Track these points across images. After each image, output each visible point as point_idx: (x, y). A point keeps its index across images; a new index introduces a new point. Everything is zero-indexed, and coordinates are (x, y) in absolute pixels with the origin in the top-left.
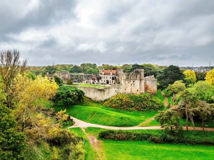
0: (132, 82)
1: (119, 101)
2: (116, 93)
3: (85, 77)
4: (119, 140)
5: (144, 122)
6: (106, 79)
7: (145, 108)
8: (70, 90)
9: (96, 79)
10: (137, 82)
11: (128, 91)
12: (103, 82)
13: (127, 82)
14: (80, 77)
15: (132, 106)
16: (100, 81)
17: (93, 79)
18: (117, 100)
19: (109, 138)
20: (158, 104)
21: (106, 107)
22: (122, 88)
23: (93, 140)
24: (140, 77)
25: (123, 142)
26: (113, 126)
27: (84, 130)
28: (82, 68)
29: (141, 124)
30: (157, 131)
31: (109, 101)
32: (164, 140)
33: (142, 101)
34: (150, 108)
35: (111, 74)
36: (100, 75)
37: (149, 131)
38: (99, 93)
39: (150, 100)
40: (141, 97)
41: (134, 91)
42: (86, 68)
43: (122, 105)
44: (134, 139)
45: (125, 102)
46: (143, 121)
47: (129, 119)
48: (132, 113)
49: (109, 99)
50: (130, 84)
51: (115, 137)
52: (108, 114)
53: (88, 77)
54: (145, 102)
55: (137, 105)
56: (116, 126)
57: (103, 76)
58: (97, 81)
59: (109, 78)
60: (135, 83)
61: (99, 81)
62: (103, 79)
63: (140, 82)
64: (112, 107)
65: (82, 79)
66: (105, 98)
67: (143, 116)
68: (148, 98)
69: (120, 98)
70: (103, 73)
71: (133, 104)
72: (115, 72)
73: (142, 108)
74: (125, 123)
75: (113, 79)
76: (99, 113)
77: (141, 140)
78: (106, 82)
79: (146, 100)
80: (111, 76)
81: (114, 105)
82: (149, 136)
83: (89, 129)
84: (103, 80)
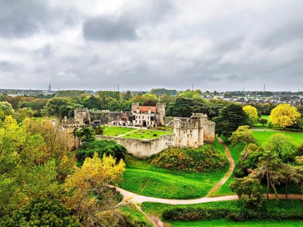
0: (189, 132)
1: (173, 159)
2: (166, 147)
3: (111, 115)
4: (191, 221)
5: (212, 190)
6: (142, 120)
7: (208, 168)
8: (107, 147)
9: (127, 118)
10: (195, 132)
11: (184, 143)
12: (138, 123)
13: (182, 132)
14: (104, 116)
15: (192, 166)
16: (134, 122)
17: (123, 119)
18: (171, 157)
19: (178, 219)
20: (222, 161)
21: (156, 167)
22: (175, 139)
23: (157, 222)
24: (199, 125)
25: (196, 223)
26: (176, 199)
27: (139, 208)
28: (102, 99)
29: (209, 193)
30: (232, 203)
31: (159, 159)
32: (245, 217)
33: (203, 158)
34: (214, 168)
35: (150, 112)
36: (134, 114)
37: (222, 203)
38: (143, 146)
39: (213, 156)
40: (201, 153)
41: (192, 144)
42: (107, 99)
43: (178, 165)
44: (209, 219)
45: (182, 159)
46: (211, 188)
47: (194, 187)
48: (193, 175)
49: (158, 155)
50: (186, 135)
51: (185, 216)
52: (166, 181)
53: (115, 116)
54: (207, 160)
55: (198, 164)
56: (180, 198)
57: (138, 115)
58: (129, 122)
59: (147, 118)
60: (193, 133)
61: (132, 122)
62: (138, 119)
63: (199, 131)
64: (165, 168)
65: (107, 119)
66: (151, 154)
67: (208, 180)
68: (210, 154)
69: (175, 154)
70: (138, 111)
71: (193, 163)
72: (154, 108)
73: (204, 167)
74: (190, 193)
75: (152, 119)
76: (152, 180)
77: (217, 219)
78: (142, 123)
79: (208, 156)
80: (150, 116)
81: (167, 165)
82: (227, 212)
83: (146, 206)
84: (138, 121)
